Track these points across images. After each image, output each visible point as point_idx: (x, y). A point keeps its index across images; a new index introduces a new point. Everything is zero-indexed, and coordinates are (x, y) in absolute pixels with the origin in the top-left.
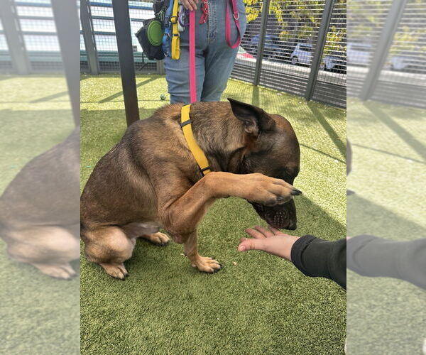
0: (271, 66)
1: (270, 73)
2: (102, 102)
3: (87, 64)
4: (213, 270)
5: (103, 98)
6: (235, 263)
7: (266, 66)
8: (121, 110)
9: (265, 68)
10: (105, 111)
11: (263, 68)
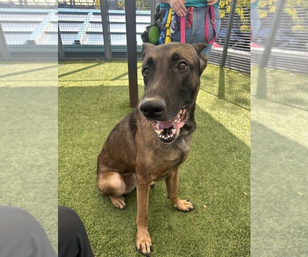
0: (235, 54)
1: (234, 59)
2: (113, 80)
3: (104, 54)
4: (188, 210)
5: (113, 77)
6: (205, 206)
7: (231, 53)
8: (126, 86)
9: (230, 55)
10: (115, 87)
11: (228, 54)
